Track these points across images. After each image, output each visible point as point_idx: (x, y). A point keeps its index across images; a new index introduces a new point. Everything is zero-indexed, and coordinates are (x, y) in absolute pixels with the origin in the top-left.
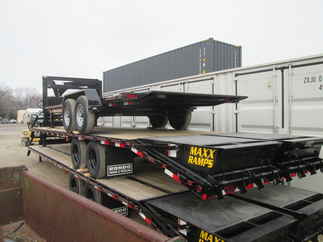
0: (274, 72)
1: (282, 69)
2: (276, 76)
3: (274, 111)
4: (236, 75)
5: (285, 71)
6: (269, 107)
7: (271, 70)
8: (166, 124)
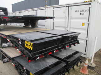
0: (66, 7)
1: (69, 6)
2: (66, 9)
3: (65, 22)
4: (53, 8)
5: (69, 7)
6: (64, 20)
7: (65, 7)
8: (29, 25)
